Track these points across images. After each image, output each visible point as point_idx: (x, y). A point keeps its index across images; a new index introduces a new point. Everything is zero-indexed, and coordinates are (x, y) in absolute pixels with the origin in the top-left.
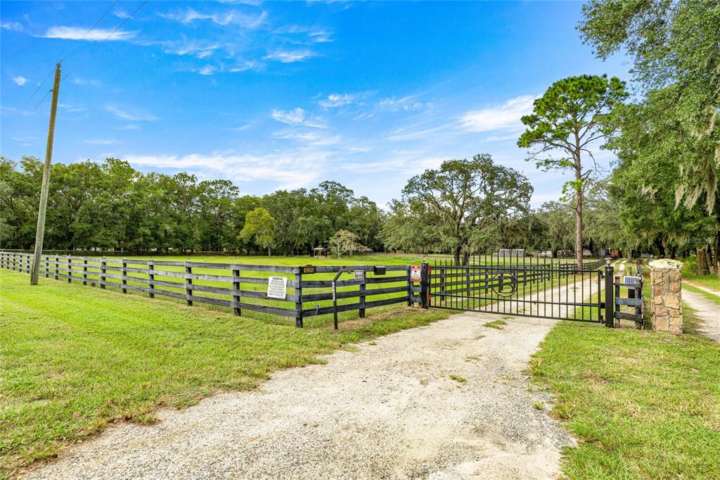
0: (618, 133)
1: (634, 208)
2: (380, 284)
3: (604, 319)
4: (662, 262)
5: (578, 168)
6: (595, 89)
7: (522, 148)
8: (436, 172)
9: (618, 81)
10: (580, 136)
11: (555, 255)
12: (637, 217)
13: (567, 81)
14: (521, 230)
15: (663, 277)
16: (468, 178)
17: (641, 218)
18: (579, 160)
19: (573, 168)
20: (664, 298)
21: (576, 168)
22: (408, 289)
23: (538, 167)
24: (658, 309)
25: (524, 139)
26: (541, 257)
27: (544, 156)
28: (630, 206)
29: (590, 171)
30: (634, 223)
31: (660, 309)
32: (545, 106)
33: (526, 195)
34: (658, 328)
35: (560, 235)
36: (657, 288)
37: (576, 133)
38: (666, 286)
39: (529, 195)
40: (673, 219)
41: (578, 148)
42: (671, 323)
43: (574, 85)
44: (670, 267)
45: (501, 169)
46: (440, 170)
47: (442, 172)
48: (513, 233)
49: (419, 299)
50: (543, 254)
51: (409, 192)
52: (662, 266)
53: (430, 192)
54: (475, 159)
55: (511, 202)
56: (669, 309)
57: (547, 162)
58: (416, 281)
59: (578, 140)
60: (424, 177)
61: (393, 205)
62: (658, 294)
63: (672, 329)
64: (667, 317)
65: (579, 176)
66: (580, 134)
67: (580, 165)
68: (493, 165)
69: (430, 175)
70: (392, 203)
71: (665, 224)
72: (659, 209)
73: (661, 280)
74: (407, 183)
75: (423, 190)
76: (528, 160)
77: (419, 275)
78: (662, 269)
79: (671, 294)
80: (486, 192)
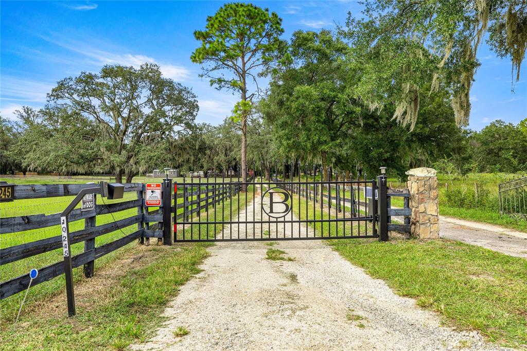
0: (274, 65)
1: (287, 131)
2: (114, 214)
3: (378, 233)
4: (422, 171)
5: (244, 91)
6: (260, 19)
7: (195, 63)
8: (96, 76)
9: (277, 17)
10: (245, 61)
11: (206, 175)
12: (289, 139)
13: (237, 6)
14: (188, 148)
15: (425, 185)
16: (134, 88)
17: (292, 140)
18: (245, 83)
19: (240, 91)
20: (426, 206)
21: (242, 90)
22: (141, 220)
23: (212, 85)
24: (421, 217)
25: (200, 53)
26: (195, 177)
27: (217, 74)
28: (283, 130)
29: (253, 95)
30: (288, 144)
31: (423, 216)
32: (218, 24)
33: (192, 113)
34: (422, 237)
35: (211, 156)
36: (421, 197)
37: (243, 58)
38: (427, 194)
39: (194, 114)
40: (313, 142)
41: (244, 72)
42: (431, 230)
43: (244, 10)
44: (429, 175)
45: (170, 83)
46: (100, 75)
47: (103, 77)
48: (180, 151)
49: (159, 232)
50: (196, 174)
51: (58, 97)
52: (423, 175)
53: (88, 99)
54: (142, 68)
55: (178, 120)
56: (430, 216)
57: (220, 81)
58: (152, 205)
59: (244, 64)
60: (79, 81)
61: (24, 114)
62: (422, 203)
63: (432, 235)
64: (428, 224)
65: (244, 98)
66: (246, 59)
67: (245, 88)
68: (162, 77)
69: (87, 79)
70: (22, 111)
71: (309, 145)
72: (303, 133)
73: (423, 188)
74: (55, 86)
75: (78, 96)
76: (202, 76)
77: (159, 197)
78: (424, 177)
79: (431, 201)
80: (153, 106)
